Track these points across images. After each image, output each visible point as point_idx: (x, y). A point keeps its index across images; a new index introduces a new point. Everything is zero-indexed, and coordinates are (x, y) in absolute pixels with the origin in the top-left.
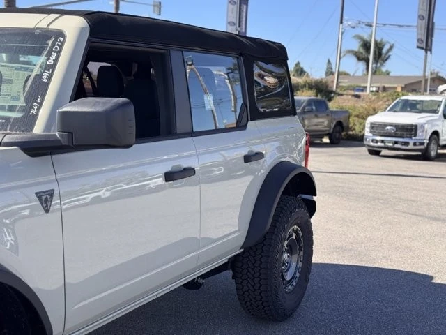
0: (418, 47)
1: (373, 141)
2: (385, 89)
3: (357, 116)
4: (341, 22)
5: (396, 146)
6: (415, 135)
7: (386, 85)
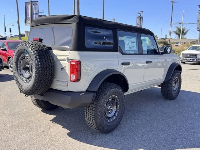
0: (197, 30)
1: (183, 59)
2: (185, 43)
3: (177, 52)
4: (171, 23)
5: (190, 61)
6: (197, 57)
7: (185, 42)
